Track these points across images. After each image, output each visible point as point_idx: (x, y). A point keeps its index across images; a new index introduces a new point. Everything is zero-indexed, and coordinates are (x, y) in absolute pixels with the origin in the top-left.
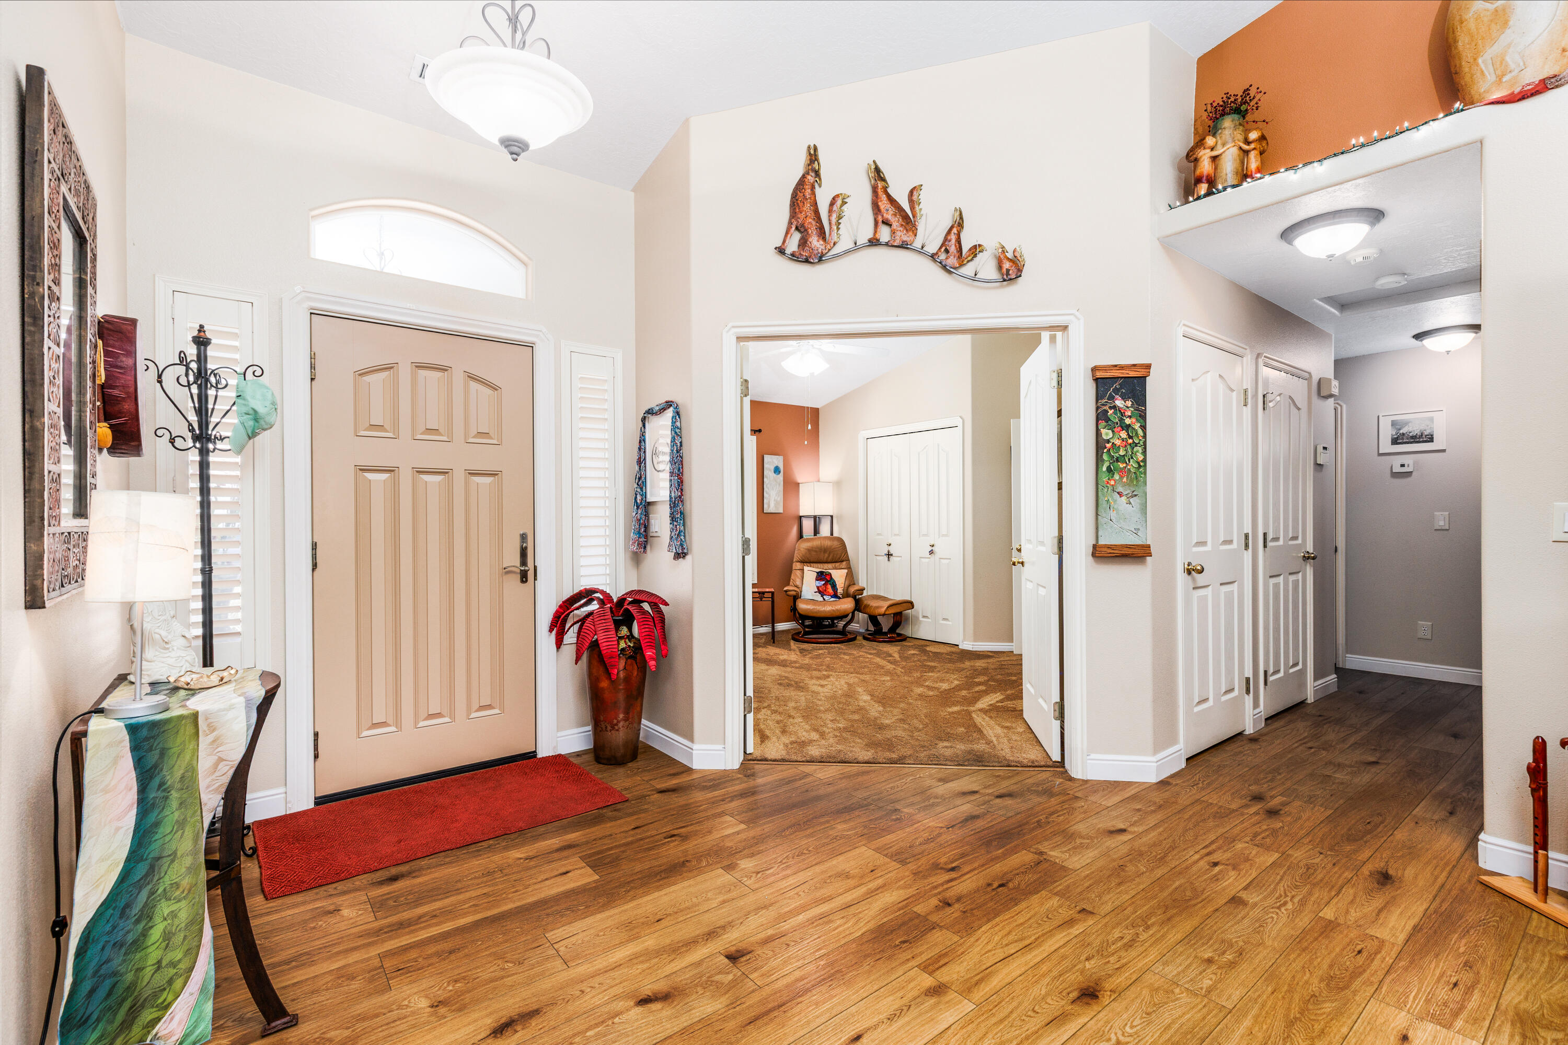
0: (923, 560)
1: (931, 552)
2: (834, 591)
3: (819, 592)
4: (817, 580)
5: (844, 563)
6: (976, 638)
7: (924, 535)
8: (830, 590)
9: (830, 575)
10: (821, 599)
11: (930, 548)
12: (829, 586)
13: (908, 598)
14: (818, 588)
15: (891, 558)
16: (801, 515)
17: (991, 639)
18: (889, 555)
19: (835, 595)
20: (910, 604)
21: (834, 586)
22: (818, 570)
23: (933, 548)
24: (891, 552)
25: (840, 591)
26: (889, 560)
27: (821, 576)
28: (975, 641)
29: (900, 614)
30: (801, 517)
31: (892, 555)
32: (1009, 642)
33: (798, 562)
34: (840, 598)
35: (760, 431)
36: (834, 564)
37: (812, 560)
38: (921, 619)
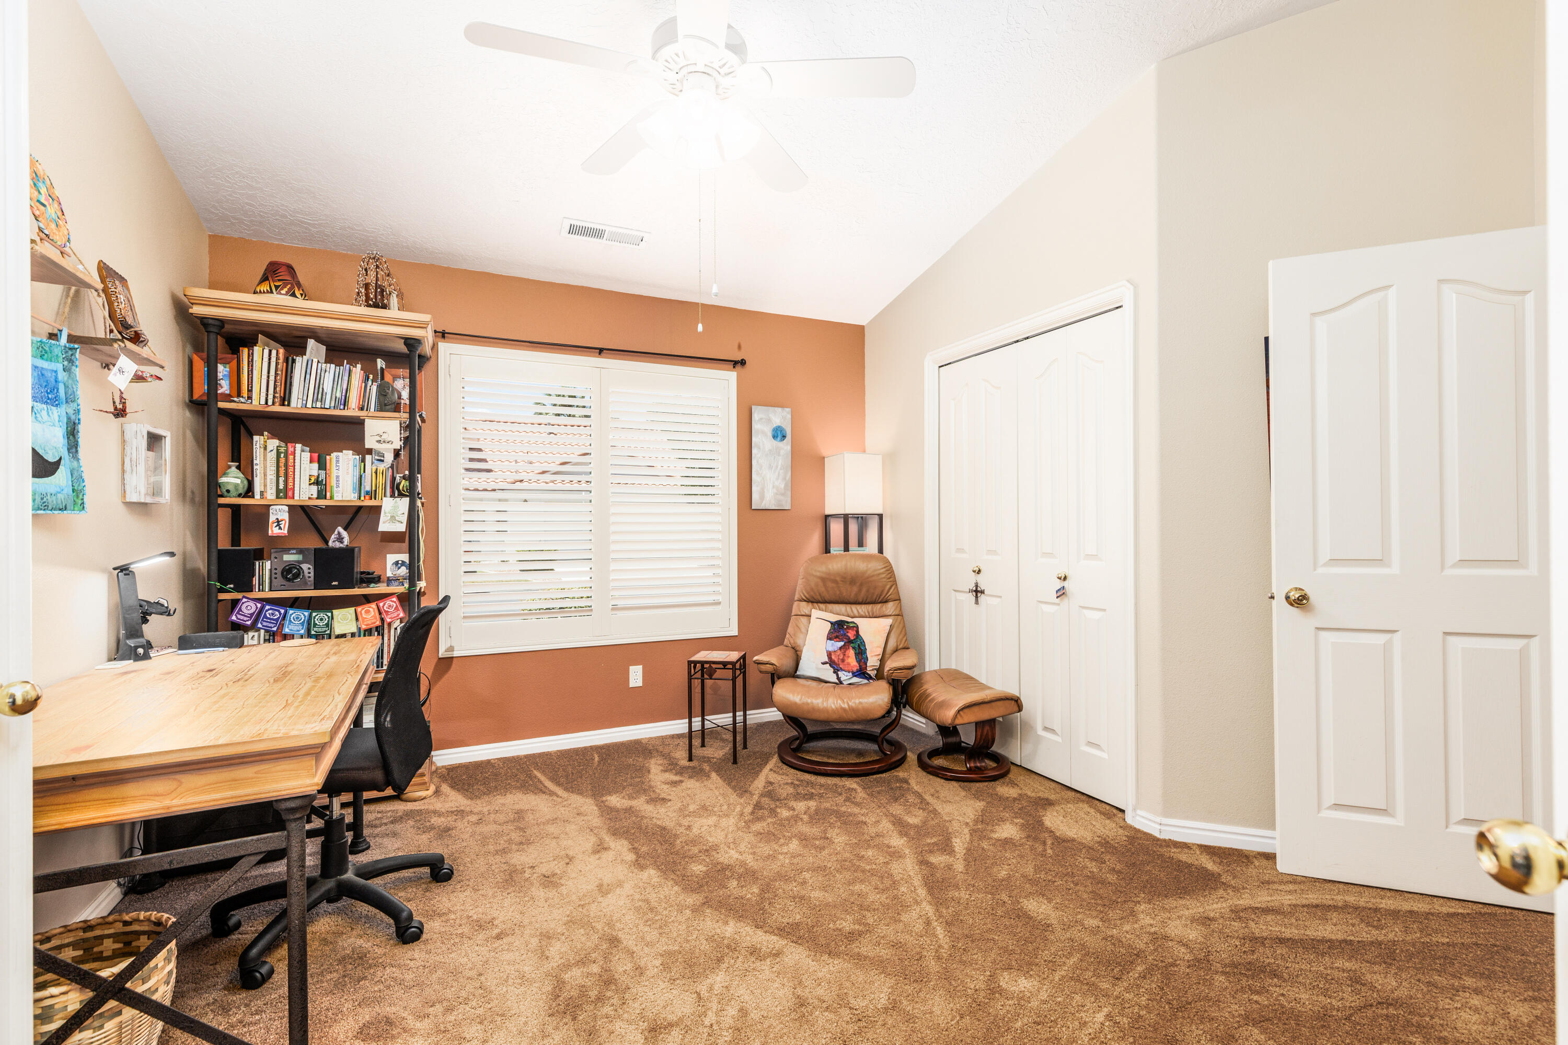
0: (1044, 607)
1: (1061, 593)
2: (859, 661)
3: (831, 663)
4: (829, 638)
5: (890, 604)
6: (1169, 810)
7: (1045, 554)
8: (852, 661)
9: (856, 628)
10: (833, 678)
11: (1058, 584)
12: (851, 653)
13: (1013, 691)
14: (829, 654)
15: (982, 598)
16: (827, 513)
17: (1210, 815)
18: (977, 592)
19: (861, 673)
20: (1016, 703)
21: (861, 653)
22: (835, 618)
23: (1066, 584)
24: (982, 586)
25: (873, 662)
26: (977, 602)
27: (839, 630)
28: (1167, 813)
29: (992, 722)
30: (827, 517)
31: (982, 592)
32: (1269, 828)
33: (801, 600)
34: (869, 678)
35: (743, 363)
36: (870, 607)
37: (827, 597)
38: (1041, 732)
